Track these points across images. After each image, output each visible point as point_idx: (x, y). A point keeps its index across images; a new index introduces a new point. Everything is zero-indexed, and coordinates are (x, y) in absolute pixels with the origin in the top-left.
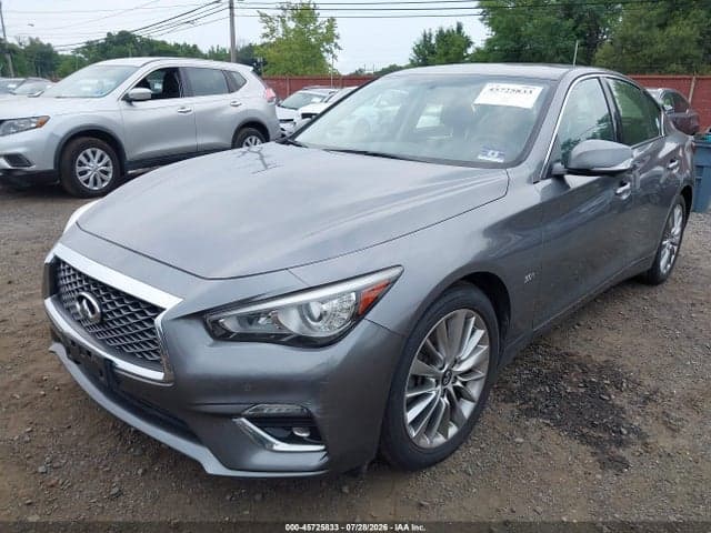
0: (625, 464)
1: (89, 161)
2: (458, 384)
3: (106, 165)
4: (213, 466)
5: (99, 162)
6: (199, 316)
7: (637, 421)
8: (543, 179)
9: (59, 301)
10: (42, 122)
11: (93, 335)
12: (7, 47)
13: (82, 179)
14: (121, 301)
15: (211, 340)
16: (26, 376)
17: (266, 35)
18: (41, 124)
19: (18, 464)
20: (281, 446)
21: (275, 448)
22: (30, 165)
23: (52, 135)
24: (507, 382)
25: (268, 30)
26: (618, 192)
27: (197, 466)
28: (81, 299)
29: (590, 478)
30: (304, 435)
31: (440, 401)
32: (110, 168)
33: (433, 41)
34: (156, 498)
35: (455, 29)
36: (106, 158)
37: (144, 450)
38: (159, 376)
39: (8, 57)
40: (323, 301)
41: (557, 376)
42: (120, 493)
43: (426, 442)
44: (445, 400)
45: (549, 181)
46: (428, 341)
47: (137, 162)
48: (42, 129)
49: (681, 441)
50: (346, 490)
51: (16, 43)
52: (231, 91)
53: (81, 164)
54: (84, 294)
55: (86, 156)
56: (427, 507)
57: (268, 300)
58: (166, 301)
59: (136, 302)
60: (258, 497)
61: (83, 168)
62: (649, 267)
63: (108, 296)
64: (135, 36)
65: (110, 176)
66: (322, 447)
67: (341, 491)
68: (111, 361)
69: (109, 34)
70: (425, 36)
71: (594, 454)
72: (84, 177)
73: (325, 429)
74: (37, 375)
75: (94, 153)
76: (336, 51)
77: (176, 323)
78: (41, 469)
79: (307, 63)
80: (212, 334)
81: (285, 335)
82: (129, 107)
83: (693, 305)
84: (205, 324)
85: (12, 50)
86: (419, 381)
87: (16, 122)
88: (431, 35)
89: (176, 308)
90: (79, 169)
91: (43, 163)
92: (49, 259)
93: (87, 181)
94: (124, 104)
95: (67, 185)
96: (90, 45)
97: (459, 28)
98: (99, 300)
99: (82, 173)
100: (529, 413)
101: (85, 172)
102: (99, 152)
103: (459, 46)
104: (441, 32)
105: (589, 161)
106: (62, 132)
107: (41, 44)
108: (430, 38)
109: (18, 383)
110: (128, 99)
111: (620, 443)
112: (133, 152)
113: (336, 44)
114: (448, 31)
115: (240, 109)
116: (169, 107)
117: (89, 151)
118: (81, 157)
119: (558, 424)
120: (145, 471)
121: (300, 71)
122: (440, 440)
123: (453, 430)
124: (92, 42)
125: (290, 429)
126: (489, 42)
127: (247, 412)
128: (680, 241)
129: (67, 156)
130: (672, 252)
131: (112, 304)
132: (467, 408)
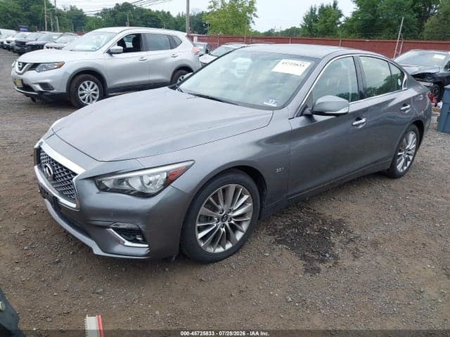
0: (319, 270)
1: (86, 88)
2: (232, 222)
3: (96, 90)
4: (97, 251)
5: (92, 88)
6: (93, 179)
7: (338, 251)
8: (297, 116)
9: (40, 167)
10: (60, 65)
11: (55, 188)
12: (56, 12)
13: (81, 98)
14: (62, 169)
15: (98, 191)
16: (29, 204)
17: (210, 7)
18: (60, 67)
19: (15, 245)
20: (127, 243)
21: (125, 244)
22: (53, 89)
23: (66, 73)
24: (276, 225)
25: (212, 4)
26: (354, 124)
27: (90, 250)
28: (46, 166)
29: (296, 276)
30: (140, 239)
31: (219, 230)
32: (98, 93)
33: (317, 13)
34: (75, 265)
35: (332, 6)
36: (96, 87)
37: (76, 244)
38: (74, 205)
39: (56, 18)
40: (149, 175)
41: (306, 225)
42: (59, 261)
43: (210, 250)
44: (223, 230)
45: (303, 118)
46: (211, 199)
47: (113, 89)
48: (60, 69)
49: (357, 263)
50: (167, 269)
51: (63, 9)
52: (172, 48)
53: (81, 89)
54: (47, 165)
55: (84, 85)
56: (204, 281)
57: (123, 173)
58: (79, 170)
59: (68, 170)
60: (124, 269)
61: (82, 92)
62: (389, 167)
63: (57, 167)
64: (132, 6)
65: (98, 96)
66: (147, 246)
67: (165, 270)
68: (57, 198)
69: (117, 4)
70: (312, 10)
71: (304, 265)
72: (83, 97)
73: (147, 237)
74: (34, 204)
75: (89, 84)
76: (254, 19)
77: (82, 181)
78: (25, 248)
79: (236, 25)
80: (98, 188)
81: (132, 191)
82: (110, 57)
83: (411, 192)
84: (96, 183)
85: (59, 14)
86: (209, 218)
87: (47, 65)
88: (315, 9)
89: (83, 174)
90: (80, 92)
91: (60, 88)
92: (36, 146)
93: (84, 100)
94: (107, 55)
95: (73, 102)
96: (105, 12)
97: (335, 4)
98: (53, 168)
99: (81, 95)
100: (279, 242)
101: (84, 94)
102: (92, 83)
103: (333, 16)
104: (322, 7)
105: (326, 107)
106: (71, 72)
107: (77, 10)
108: (315, 11)
109: (24, 207)
110: (110, 53)
111: (322, 261)
112: (111, 83)
113: (254, 14)
114: (327, 7)
115: (177, 59)
116: (133, 57)
117: (86, 83)
118: (82, 86)
119: (293, 249)
120: (74, 253)
121: (231, 30)
122: (220, 250)
123: (229, 246)
124: (107, 9)
125: (134, 235)
126: (354, 13)
127: (112, 226)
128: (415, 153)
129: (74, 85)
130: (407, 159)
131: (58, 170)
132: (239, 236)
